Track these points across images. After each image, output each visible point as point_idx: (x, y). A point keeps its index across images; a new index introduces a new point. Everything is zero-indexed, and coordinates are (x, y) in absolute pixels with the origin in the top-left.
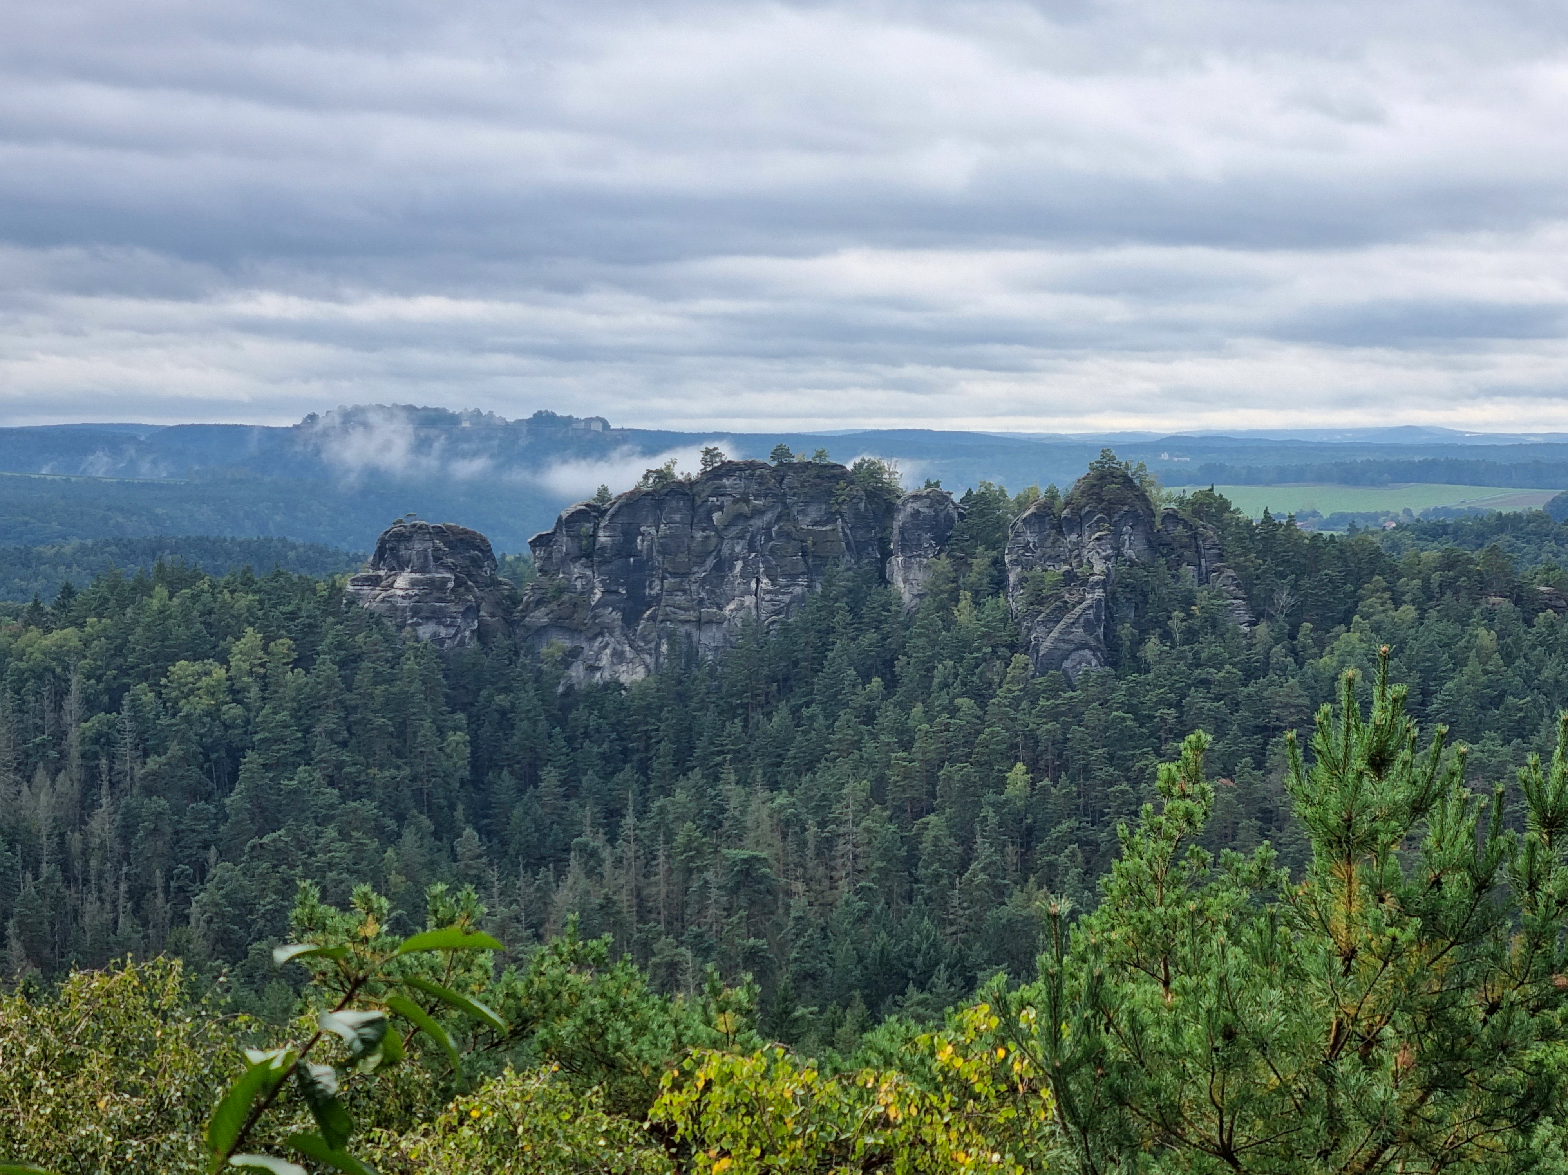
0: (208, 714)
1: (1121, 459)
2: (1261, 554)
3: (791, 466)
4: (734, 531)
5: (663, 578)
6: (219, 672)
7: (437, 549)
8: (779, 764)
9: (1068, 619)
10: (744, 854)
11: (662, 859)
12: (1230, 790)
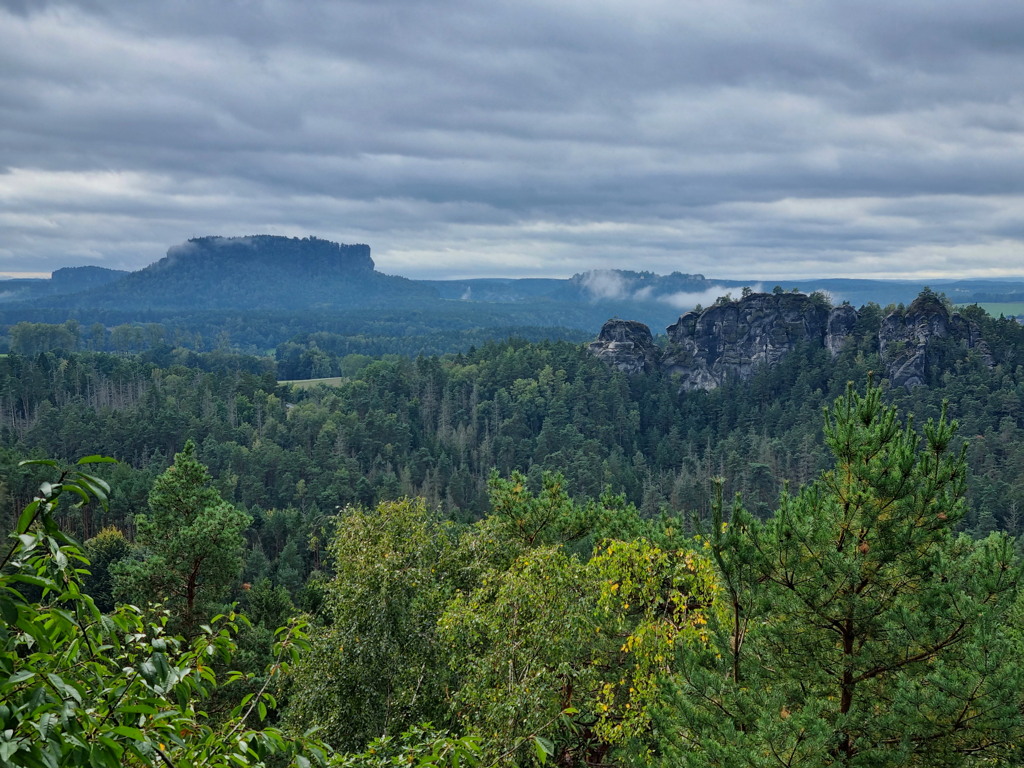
0: (530, 401)
1: (933, 290)
2: (999, 334)
3: (782, 295)
4: (756, 324)
5: (724, 345)
6: (534, 384)
7: (627, 332)
8: (774, 426)
9: (908, 363)
10: (758, 465)
11: (722, 466)
12: (982, 440)
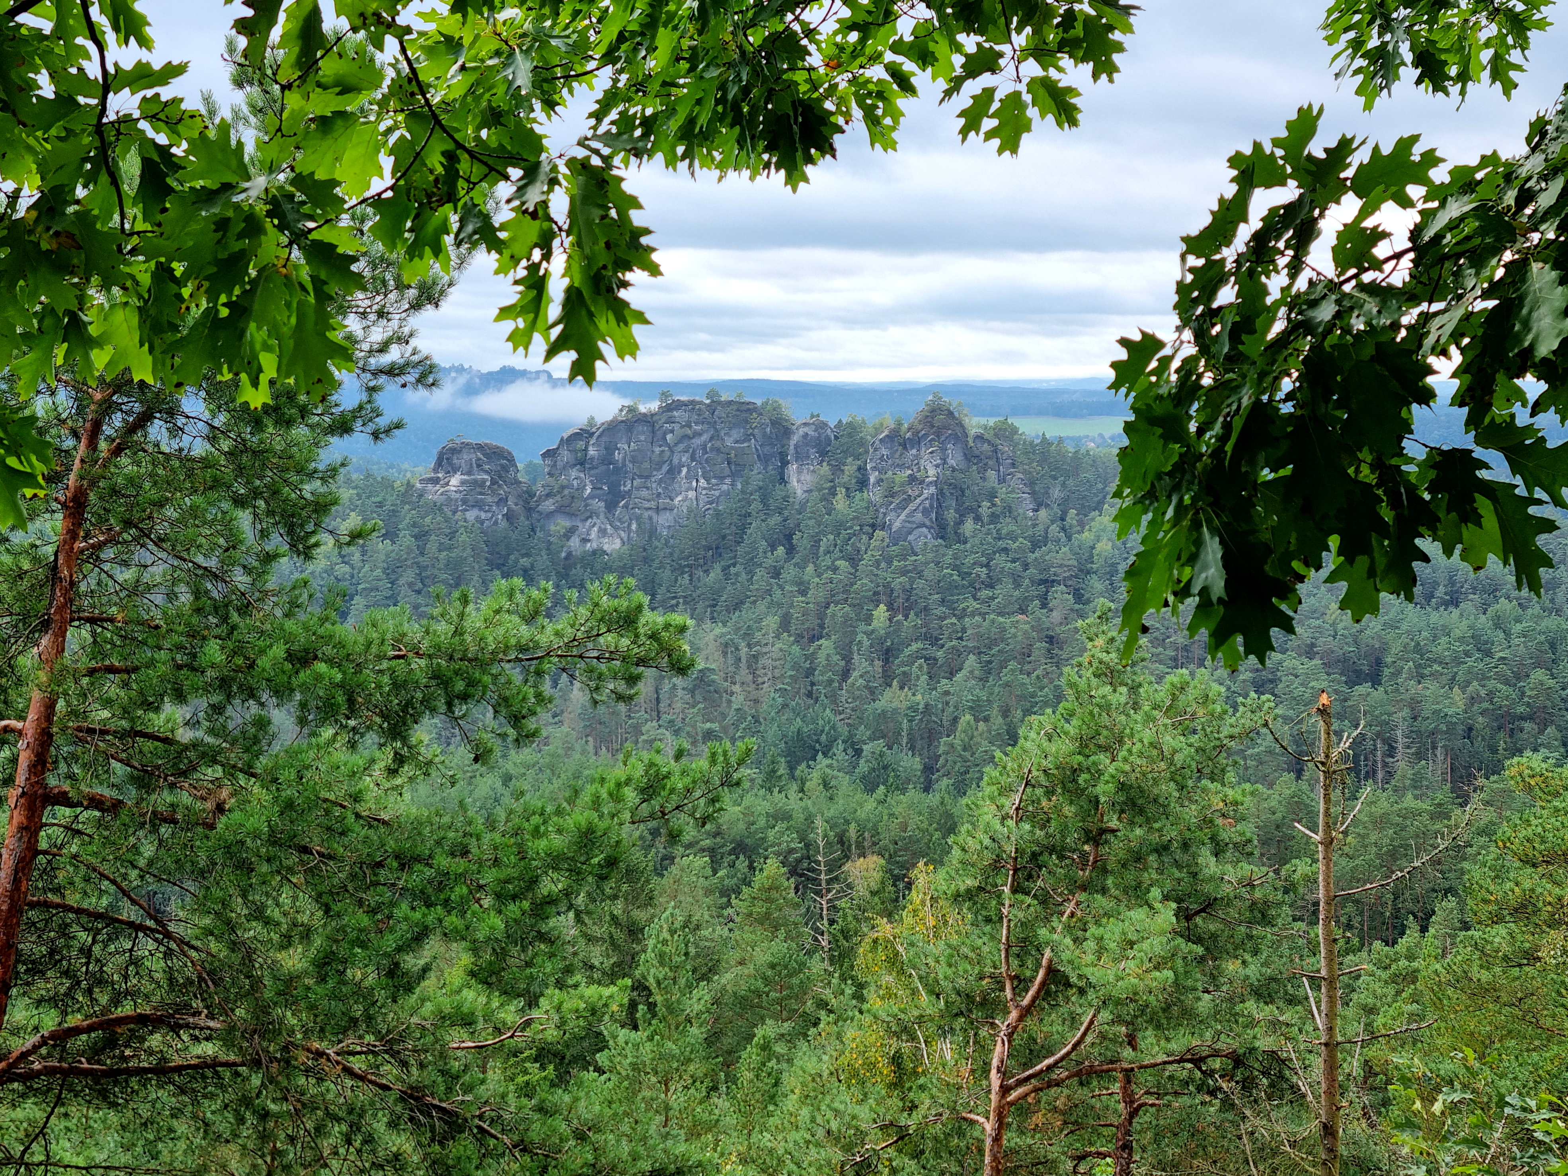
0: (326, 571)
1: (946, 399)
2: (1040, 463)
3: (719, 403)
4: (681, 447)
5: (633, 479)
6: (332, 543)
7: (479, 459)
8: (714, 606)
9: (912, 506)
12: (1026, 623)
